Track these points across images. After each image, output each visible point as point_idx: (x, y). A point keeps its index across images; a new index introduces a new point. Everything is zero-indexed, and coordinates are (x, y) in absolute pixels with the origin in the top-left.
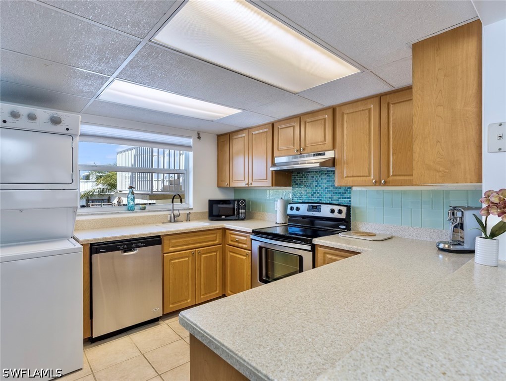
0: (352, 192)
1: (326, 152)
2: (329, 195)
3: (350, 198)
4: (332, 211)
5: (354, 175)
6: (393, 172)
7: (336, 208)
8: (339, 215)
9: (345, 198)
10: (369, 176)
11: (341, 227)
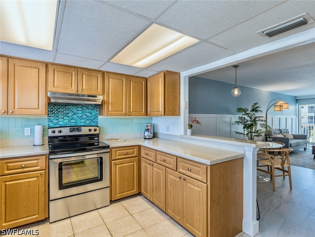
0: (98, 119)
1: (97, 96)
2: (83, 121)
3: (97, 122)
4: (90, 130)
5: (115, 110)
6: (132, 110)
7: (93, 128)
8: (94, 132)
9: (94, 122)
10: (123, 111)
11: (95, 138)
